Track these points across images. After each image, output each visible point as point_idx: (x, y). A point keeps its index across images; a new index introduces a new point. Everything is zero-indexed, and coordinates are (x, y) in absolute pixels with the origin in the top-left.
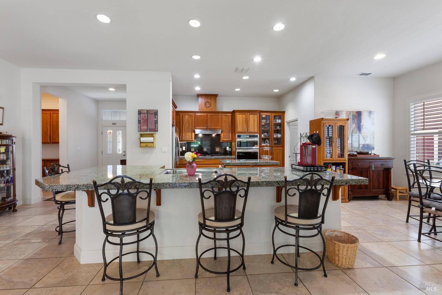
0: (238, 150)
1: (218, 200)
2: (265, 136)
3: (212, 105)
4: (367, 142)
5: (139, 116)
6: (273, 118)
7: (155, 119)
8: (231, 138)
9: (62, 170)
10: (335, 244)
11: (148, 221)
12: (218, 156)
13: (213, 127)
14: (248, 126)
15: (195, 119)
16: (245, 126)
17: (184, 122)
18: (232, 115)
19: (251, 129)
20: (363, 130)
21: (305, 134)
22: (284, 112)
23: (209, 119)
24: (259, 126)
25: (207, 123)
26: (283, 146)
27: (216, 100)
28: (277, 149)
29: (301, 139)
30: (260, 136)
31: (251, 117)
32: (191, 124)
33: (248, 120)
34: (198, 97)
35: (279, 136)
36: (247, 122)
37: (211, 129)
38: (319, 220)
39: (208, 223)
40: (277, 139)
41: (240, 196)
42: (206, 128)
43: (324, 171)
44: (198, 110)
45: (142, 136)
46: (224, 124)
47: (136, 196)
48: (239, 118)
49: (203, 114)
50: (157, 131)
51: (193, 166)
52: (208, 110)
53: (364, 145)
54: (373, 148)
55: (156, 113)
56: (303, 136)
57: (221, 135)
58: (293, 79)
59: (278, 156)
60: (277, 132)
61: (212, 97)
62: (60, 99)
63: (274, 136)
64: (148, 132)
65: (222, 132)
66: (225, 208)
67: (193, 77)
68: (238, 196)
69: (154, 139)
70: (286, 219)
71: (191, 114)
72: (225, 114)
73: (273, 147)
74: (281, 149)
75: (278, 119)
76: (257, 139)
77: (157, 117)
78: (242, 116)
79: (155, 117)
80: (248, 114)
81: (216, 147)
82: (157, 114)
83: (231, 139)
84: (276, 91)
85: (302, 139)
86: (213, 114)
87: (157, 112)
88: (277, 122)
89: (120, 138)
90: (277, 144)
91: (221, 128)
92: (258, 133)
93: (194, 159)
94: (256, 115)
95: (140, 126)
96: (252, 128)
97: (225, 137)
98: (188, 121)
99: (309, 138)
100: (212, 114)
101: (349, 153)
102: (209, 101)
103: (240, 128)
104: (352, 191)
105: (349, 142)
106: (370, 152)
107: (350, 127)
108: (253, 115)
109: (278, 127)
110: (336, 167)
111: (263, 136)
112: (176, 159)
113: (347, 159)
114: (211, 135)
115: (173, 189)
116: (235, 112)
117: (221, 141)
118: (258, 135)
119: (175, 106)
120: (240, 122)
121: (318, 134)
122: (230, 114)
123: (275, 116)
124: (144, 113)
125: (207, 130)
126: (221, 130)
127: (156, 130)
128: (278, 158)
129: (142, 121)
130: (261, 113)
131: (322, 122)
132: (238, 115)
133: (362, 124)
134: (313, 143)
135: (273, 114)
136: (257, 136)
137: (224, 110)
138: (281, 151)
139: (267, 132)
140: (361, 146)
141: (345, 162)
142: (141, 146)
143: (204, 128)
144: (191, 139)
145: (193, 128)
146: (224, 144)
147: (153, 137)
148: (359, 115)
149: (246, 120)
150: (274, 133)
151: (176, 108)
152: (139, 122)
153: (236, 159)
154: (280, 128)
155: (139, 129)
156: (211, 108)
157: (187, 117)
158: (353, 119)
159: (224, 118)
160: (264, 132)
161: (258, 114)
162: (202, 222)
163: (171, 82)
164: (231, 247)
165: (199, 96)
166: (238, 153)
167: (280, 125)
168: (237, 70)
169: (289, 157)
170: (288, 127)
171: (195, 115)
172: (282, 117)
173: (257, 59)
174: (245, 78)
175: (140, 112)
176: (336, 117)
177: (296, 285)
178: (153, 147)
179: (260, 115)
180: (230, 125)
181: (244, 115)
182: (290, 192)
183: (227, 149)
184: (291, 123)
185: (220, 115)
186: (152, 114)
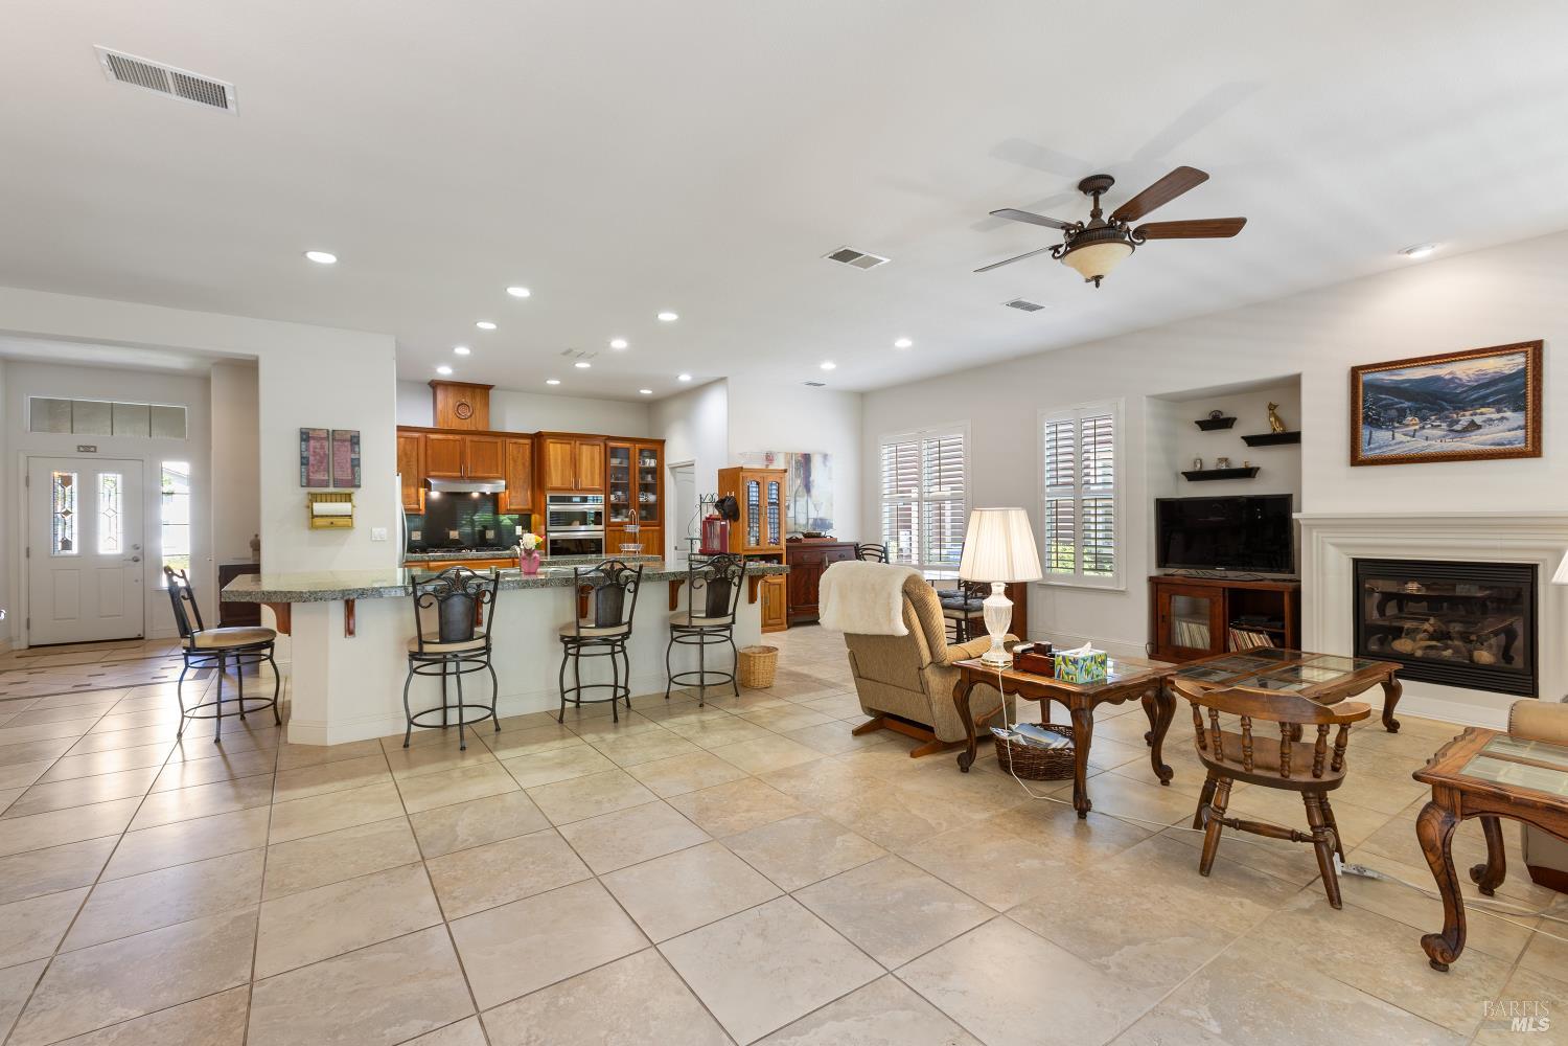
0: (552, 534)
2: (618, 498)
3: (477, 412)
4: (821, 515)
5: (303, 446)
6: (637, 455)
7: (353, 456)
8: (531, 501)
12: (498, 550)
13: (480, 474)
14: (576, 474)
15: (426, 450)
16: (569, 473)
18: (533, 444)
19: (585, 482)
20: (814, 491)
21: (709, 497)
22: (664, 441)
23: (468, 451)
24: (603, 474)
25: (462, 460)
26: (661, 524)
27: (488, 401)
28: (648, 530)
29: (701, 507)
30: (607, 499)
31: (585, 449)
32: (414, 463)
33: (577, 457)
34: (436, 388)
35: (652, 498)
36: (575, 463)
37: (473, 480)
38: (728, 620)
39: (585, 632)
40: (645, 506)
41: (629, 591)
42: (459, 474)
45: (314, 498)
46: (510, 465)
47: (477, 597)
48: (555, 452)
49: (451, 437)
50: (359, 486)
51: (535, 558)
52: (466, 425)
53: (815, 520)
54: (830, 526)
55: (354, 440)
56: (705, 502)
57: (502, 494)
58: (685, 378)
59: (650, 547)
60: (646, 488)
61: (476, 392)
63: (641, 499)
64: (331, 489)
65: (505, 487)
66: (610, 609)
67: (453, 349)
68: (626, 591)
69: (354, 506)
71: (416, 435)
72: (514, 440)
73: (639, 525)
74: (656, 530)
75: (647, 457)
76: (599, 507)
77: (357, 449)
78: (561, 448)
79: (353, 451)
80: (578, 443)
81: (485, 528)
82: (358, 443)
83: (530, 507)
84: (646, 392)
85: (704, 507)
86: (481, 439)
87: (359, 437)
88: (647, 465)
90: (648, 518)
91: (505, 477)
92: (601, 490)
94: (598, 447)
95: (308, 473)
96: (586, 477)
97: (512, 501)
98: (405, 454)
99: (716, 506)
100: (476, 438)
101: (788, 536)
102: (468, 402)
103: (556, 477)
104: (793, 609)
105: (791, 513)
106: (823, 534)
107: (793, 483)
108: (590, 447)
109: (649, 478)
111: (612, 497)
113: (784, 548)
114: (468, 494)
116: (541, 436)
117: (501, 511)
118: (600, 497)
120: (556, 462)
121: (734, 498)
122: (528, 441)
123: (641, 451)
124: (319, 439)
125: (463, 483)
126: (501, 483)
127: (354, 483)
128: (651, 551)
129: (311, 458)
130: (607, 442)
131: (742, 474)
132: (551, 444)
133: (811, 479)
134: (725, 516)
135: (637, 445)
136: (599, 500)
137: (511, 429)
138: (656, 534)
139: (625, 488)
140: (811, 522)
141: (780, 552)
142: (313, 526)
143: (455, 474)
144: (416, 507)
145: (422, 476)
146: (511, 520)
147: (350, 501)
148: (806, 461)
149: (571, 459)
150: (640, 490)
152: (304, 461)
153: (546, 555)
154: (652, 479)
155: (304, 480)
156: (473, 422)
158: (797, 469)
159: (511, 448)
160: (615, 487)
161: (602, 446)
165: (435, 385)
166: (554, 542)
167: (654, 471)
169: (676, 548)
170: (672, 478)
171: (426, 437)
172: (659, 453)
173: (619, 344)
174: (582, 365)
175: (306, 436)
176: (767, 466)
177: (701, 705)
178: (350, 527)
179: (606, 446)
180: (528, 470)
181: (568, 447)
182: (697, 584)
183: (517, 534)
184: (678, 469)
185: (499, 440)
186: (345, 441)
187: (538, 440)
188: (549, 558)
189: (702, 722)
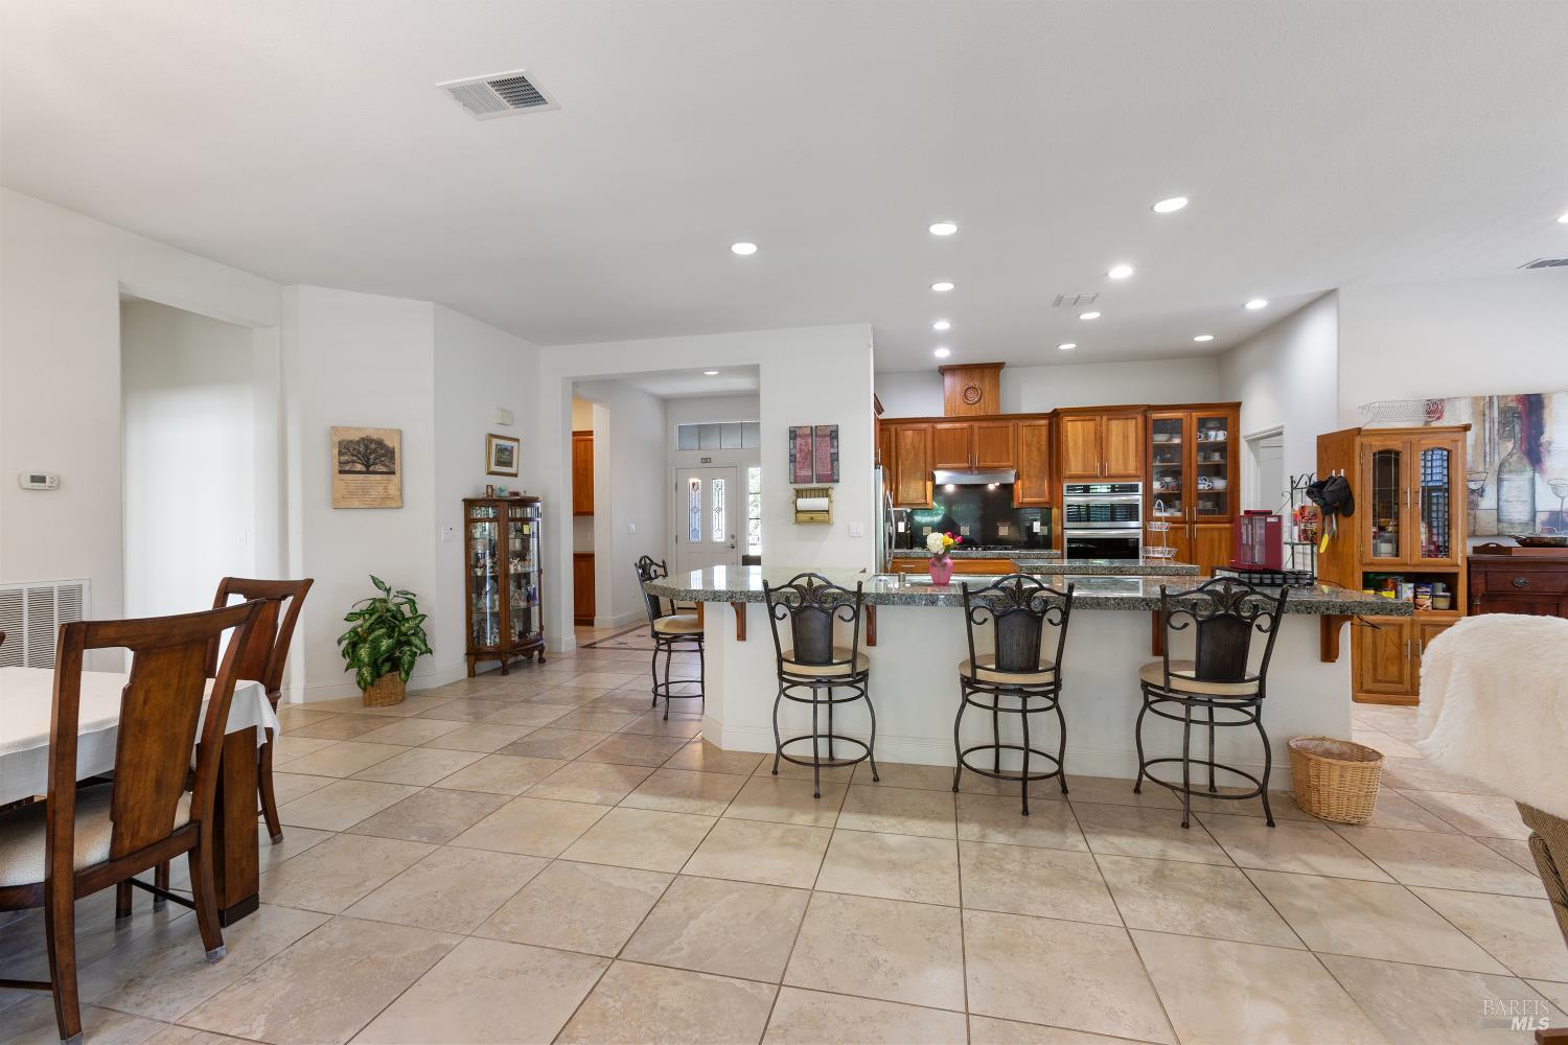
0: (1069, 532)
1: (1002, 626)
2: (1166, 485)
3: (986, 395)
5: (792, 444)
6: (1194, 427)
7: (833, 451)
8: (1047, 493)
9: (655, 571)
10: (1310, 759)
11: (854, 667)
12: (1006, 549)
13: (989, 464)
14: (1102, 457)
15: (933, 441)
16: (1093, 456)
17: (903, 451)
18: (1050, 424)
19: (1115, 466)
20: (1551, 462)
21: (1305, 479)
22: (1237, 406)
23: (976, 437)
24: (1142, 455)
25: (970, 449)
26: (1234, 520)
27: (998, 380)
28: (1211, 529)
29: (1292, 494)
30: (1148, 487)
31: (1116, 426)
32: (921, 455)
33: (1104, 436)
34: (943, 374)
35: (1219, 484)
36: (1100, 443)
37: (982, 470)
38: (1250, 688)
39: (981, 675)
40: (1212, 496)
41: (1051, 621)
42: (966, 465)
43: (1305, 585)
44: (941, 414)
45: (799, 494)
46: (1024, 453)
47: (833, 613)
48: (1074, 431)
49: (958, 425)
50: (838, 481)
51: (945, 564)
52: (973, 412)
53: (1555, 514)
55: (833, 434)
56: (1299, 486)
57: (1015, 486)
58: (1257, 305)
59: (1216, 553)
60: (1217, 471)
61: (983, 373)
62: (595, 406)
63: (1202, 487)
64: (815, 485)
65: (1018, 477)
66: (1018, 645)
67: (931, 327)
68: (1045, 622)
69: (831, 502)
70: (1167, 681)
71: (924, 426)
72: (1028, 423)
73: (1196, 523)
74: (1225, 529)
75: (1212, 429)
76: (1137, 498)
77: (835, 444)
78: (1083, 426)
79: (832, 446)
80: (1105, 418)
81: (999, 524)
82: (837, 437)
83: (1046, 499)
84: (1204, 338)
85: (1297, 495)
86: (990, 424)
87: (837, 431)
88: (1212, 439)
89: (719, 499)
90: (1213, 512)
91: (1016, 465)
92: (1139, 476)
93: (948, 548)
94: (1134, 421)
95: (795, 470)
96: (1117, 460)
97: (1027, 493)
98: (914, 447)
99: (1309, 493)
100: (984, 424)
101: (1479, 542)
102: (977, 385)
103: (1075, 463)
105: (1488, 502)
107: (1489, 448)
108: (1121, 422)
109: (1216, 457)
110: (1415, 588)
111: (1157, 486)
112: (885, 557)
113: (1461, 561)
114: (983, 486)
115: (908, 607)
116: (1059, 413)
117: (1015, 505)
118: (1140, 484)
119: (879, 409)
120: (1075, 444)
121: (1345, 480)
122: (1044, 422)
123: (1202, 422)
124: (804, 436)
125: (972, 473)
126: (1013, 472)
127: (833, 478)
128: (1216, 558)
129: (798, 456)
130: (1148, 413)
131: (1358, 440)
132: (1069, 423)
133: (1547, 440)
135: (1196, 415)
136: (1134, 489)
137: (1025, 410)
138: (1226, 535)
139: (1174, 475)
140: (1541, 517)
141: (1453, 570)
142: (797, 522)
143: (962, 465)
144: (923, 501)
145: (929, 469)
146: (1029, 514)
147: (828, 496)
148: (1529, 406)
149: (1096, 439)
150: (1199, 475)
151: (880, 413)
152: (793, 459)
153: (1063, 558)
154: (1222, 458)
155: (792, 477)
156: (982, 405)
157: (909, 435)
158: (1503, 423)
159: (1025, 433)
160: (1161, 473)
161: (1140, 419)
162: (968, 674)
163: (872, 349)
164: (1031, 747)
165: (945, 370)
166: (1070, 541)
167: (1220, 448)
168: (1059, 301)
170: (1252, 455)
171: (933, 427)
172: (1230, 422)
173: (1121, 272)
174: (1090, 316)
175: (794, 434)
176: (1427, 423)
177: (1185, 825)
178: (828, 523)
179: (1146, 419)
180: (1045, 456)
181: (1091, 424)
182: (1176, 621)
183: (1035, 531)
184: (1263, 443)
185: (1010, 424)
186: (825, 436)
187: (1055, 417)
188: (1066, 563)
189: (1163, 860)
